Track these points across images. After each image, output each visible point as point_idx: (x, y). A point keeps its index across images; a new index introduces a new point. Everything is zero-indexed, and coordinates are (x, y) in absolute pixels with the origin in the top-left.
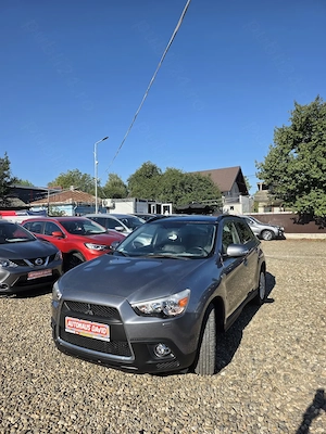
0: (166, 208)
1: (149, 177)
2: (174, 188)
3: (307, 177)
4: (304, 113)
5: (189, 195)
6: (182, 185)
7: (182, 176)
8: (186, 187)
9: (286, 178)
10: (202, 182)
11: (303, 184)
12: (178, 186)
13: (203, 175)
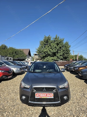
0: (10, 59)
1: (4, 49)
2: (13, 53)
3: (48, 53)
4: (47, 38)
5: (17, 55)
6: (16, 52)
7: (15, 50)
8: (17, 53)
9: (43, 53)
10: (21, 52)
11: (47, 55)
12: (14, 53)
13: (21, 50)
